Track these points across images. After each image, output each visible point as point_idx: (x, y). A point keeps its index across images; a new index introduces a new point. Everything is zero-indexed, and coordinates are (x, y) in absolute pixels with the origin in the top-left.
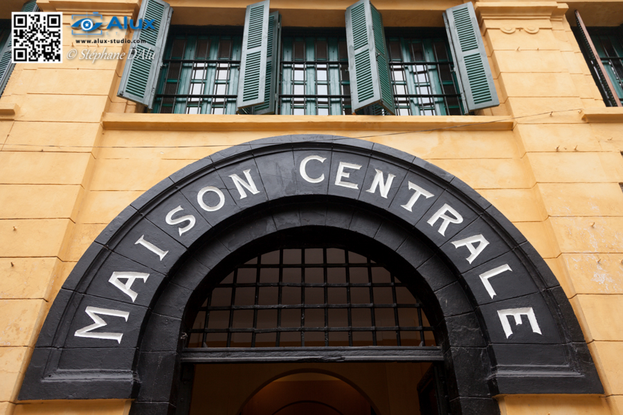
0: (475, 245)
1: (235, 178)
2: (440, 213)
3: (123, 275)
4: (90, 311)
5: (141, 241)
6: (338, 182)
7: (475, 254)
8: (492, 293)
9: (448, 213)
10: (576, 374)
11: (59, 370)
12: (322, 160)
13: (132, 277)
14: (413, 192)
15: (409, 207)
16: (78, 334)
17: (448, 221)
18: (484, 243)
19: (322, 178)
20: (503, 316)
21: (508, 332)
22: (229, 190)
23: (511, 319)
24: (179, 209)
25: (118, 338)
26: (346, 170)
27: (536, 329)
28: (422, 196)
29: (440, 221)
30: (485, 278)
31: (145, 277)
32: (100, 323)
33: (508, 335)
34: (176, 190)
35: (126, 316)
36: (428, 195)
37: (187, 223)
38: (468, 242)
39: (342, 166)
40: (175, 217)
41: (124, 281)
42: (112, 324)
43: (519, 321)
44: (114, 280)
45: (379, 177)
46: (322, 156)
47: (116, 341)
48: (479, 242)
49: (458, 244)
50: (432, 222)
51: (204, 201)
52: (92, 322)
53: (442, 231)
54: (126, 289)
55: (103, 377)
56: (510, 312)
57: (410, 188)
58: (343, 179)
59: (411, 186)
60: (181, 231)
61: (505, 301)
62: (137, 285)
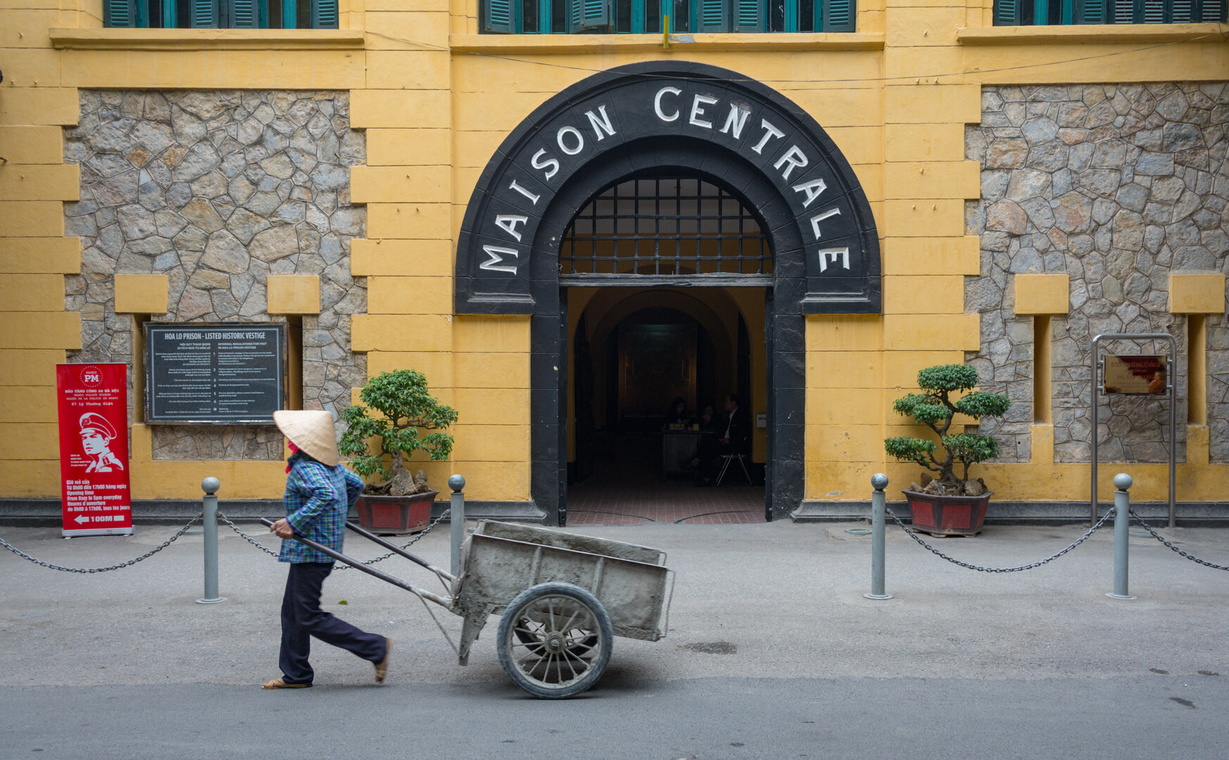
0: (813, 190)
1: (591, 116)
2: (787, 157)
3: (507, 219)
4: (487, 249)
5: (514, 186)
6: (693, 121)
7: (812, 197)
8: (818, 234)
9: (795, 156)
10: (865, 300)
11: (476, 293)
12: (677, 92)
13: (514, 220)
14: (766, 130)
15: (758, 149)
16: (481, 267)
17: (794, 163)
18: (822, 186)
19: (677, 115)
20: (822, 256)
21: (823, 267)
22: (586, 128)
23: (828, 257)
24: (542, 152)
25: (514, 270)
26: (701, 105)
27: (846, 265)
28: (773, 136)
29: (787, 163)
30: (815, 223)
31: (524, 220)
32: (498, 259)
33: (822, 270)
34: (536, 132)
35: (516, 254)
36: (780, 135)
37: (551, 168)
38: (806, 187)
39: (698, 99)
40: (540, 161)
41: (508, 223)
42: (507, 260)
43: (834, 259)
44: (499, 221)
45: (734, 114)
46: (677, 88)
47: (513, 273)
48: (818, 187)
49: (797, 189)
50: (778, 166)
51: (564, 143)
52: (491, 258)
53: (786, 176)
54: (511, 230)
55: (509, 300)
56: (828, 251)
57: (763, 126)
58: (698, 117)
59: (765, 124)
60: (548, 176)
61: (826, 242)
62: (519, 226)
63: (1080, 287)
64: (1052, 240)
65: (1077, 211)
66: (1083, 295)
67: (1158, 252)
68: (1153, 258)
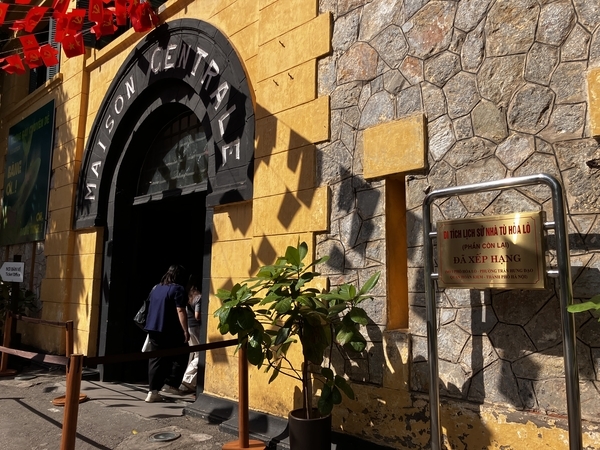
0: (221, 93)
1: (128, 84)
4: (87, 186)
5: (99, 143)
6: (165, 66)
7: (220, 100)
8: (222, 133)
10: (245, 187)
12: (161, 49)
13: (97, 164)
15: (194, 72)
16: (85, 198)
17: (212, 75)
18: (226, 88)
19: (160, 66)
20: (224, 150)
21: (225, 161)
22: (125, 94)
23: (228, 152)
24: (109, 117)
25: (94, 198)
26: (170, 53)
27: (238, 156)
28: (202, 58)
29: (208, 77)
30: (221, 122)
31: (100, 164)
33: (224, 165)
35: (95, 186)
36: (206, 56)
37: (111, 126)
38: (217, 92)
39: (169, 49)
40: (108, 123)
42: (93, 191)
43: (231, 152)
44: (93, 167)
45: (184, 51)
48: (224, 90)
49: (212, 96)
50: (203, 81)
51: (117, 107)
52: (88, 191)
53: (206, 87)
55: (89, 218)
56: (228, 147)
57: (198, 53)
58: (168, 62)
59: (199, 50)
60: (110, 131)
61: (227, 139)
63: (442, 128)
64: (405, 74)
65: (436, 25)
66: (446, 137)
67: (563, 42)
68: (555, 53)
